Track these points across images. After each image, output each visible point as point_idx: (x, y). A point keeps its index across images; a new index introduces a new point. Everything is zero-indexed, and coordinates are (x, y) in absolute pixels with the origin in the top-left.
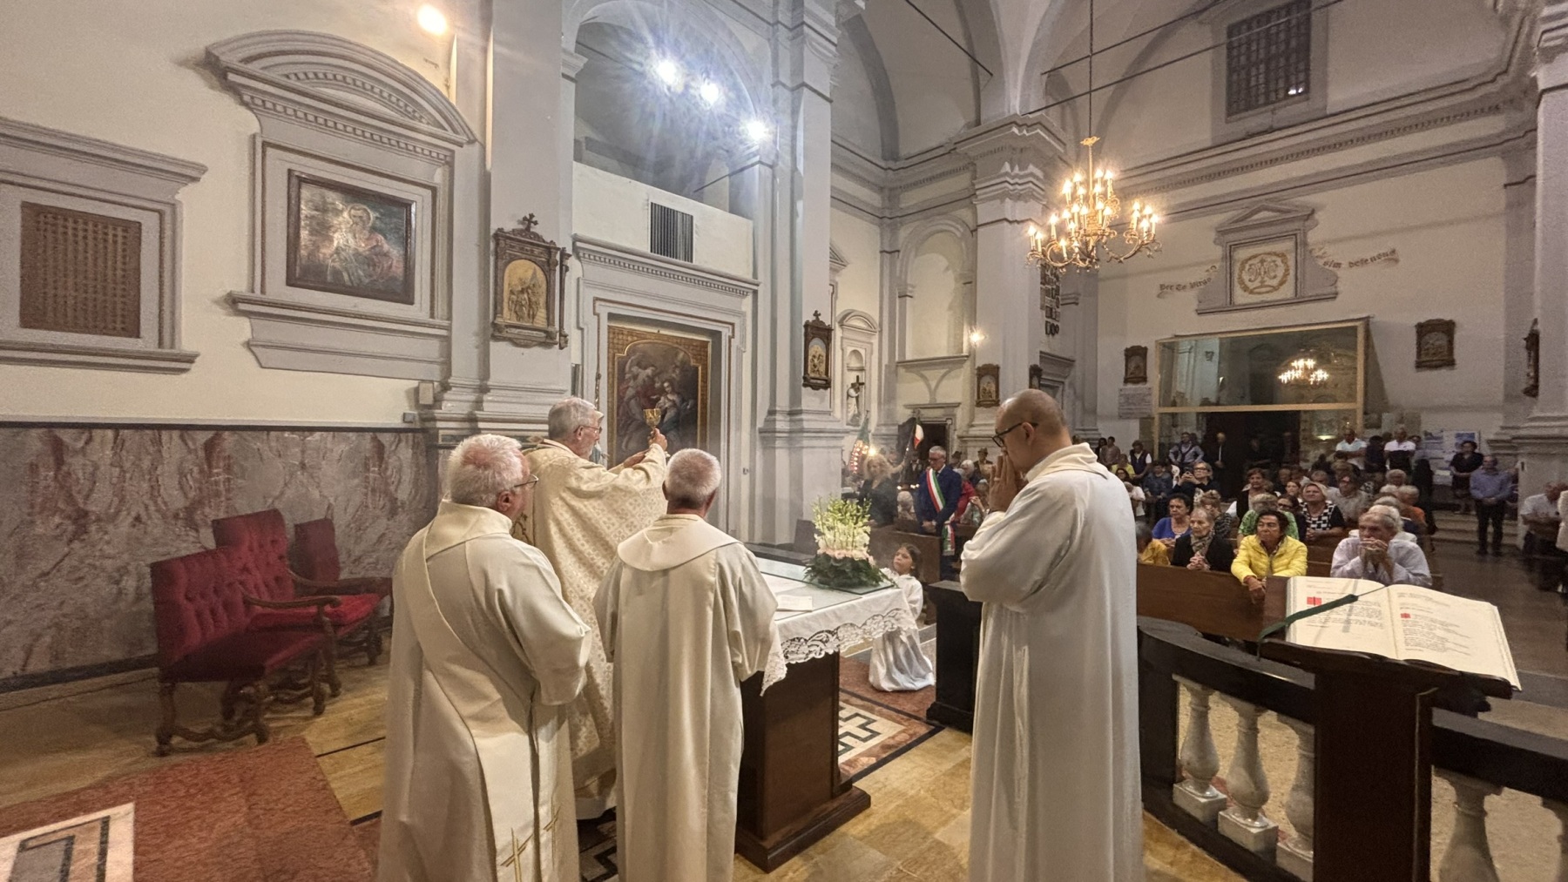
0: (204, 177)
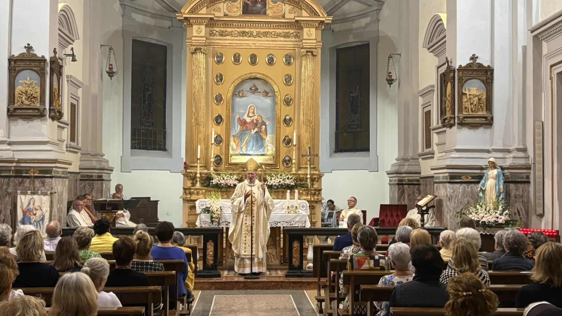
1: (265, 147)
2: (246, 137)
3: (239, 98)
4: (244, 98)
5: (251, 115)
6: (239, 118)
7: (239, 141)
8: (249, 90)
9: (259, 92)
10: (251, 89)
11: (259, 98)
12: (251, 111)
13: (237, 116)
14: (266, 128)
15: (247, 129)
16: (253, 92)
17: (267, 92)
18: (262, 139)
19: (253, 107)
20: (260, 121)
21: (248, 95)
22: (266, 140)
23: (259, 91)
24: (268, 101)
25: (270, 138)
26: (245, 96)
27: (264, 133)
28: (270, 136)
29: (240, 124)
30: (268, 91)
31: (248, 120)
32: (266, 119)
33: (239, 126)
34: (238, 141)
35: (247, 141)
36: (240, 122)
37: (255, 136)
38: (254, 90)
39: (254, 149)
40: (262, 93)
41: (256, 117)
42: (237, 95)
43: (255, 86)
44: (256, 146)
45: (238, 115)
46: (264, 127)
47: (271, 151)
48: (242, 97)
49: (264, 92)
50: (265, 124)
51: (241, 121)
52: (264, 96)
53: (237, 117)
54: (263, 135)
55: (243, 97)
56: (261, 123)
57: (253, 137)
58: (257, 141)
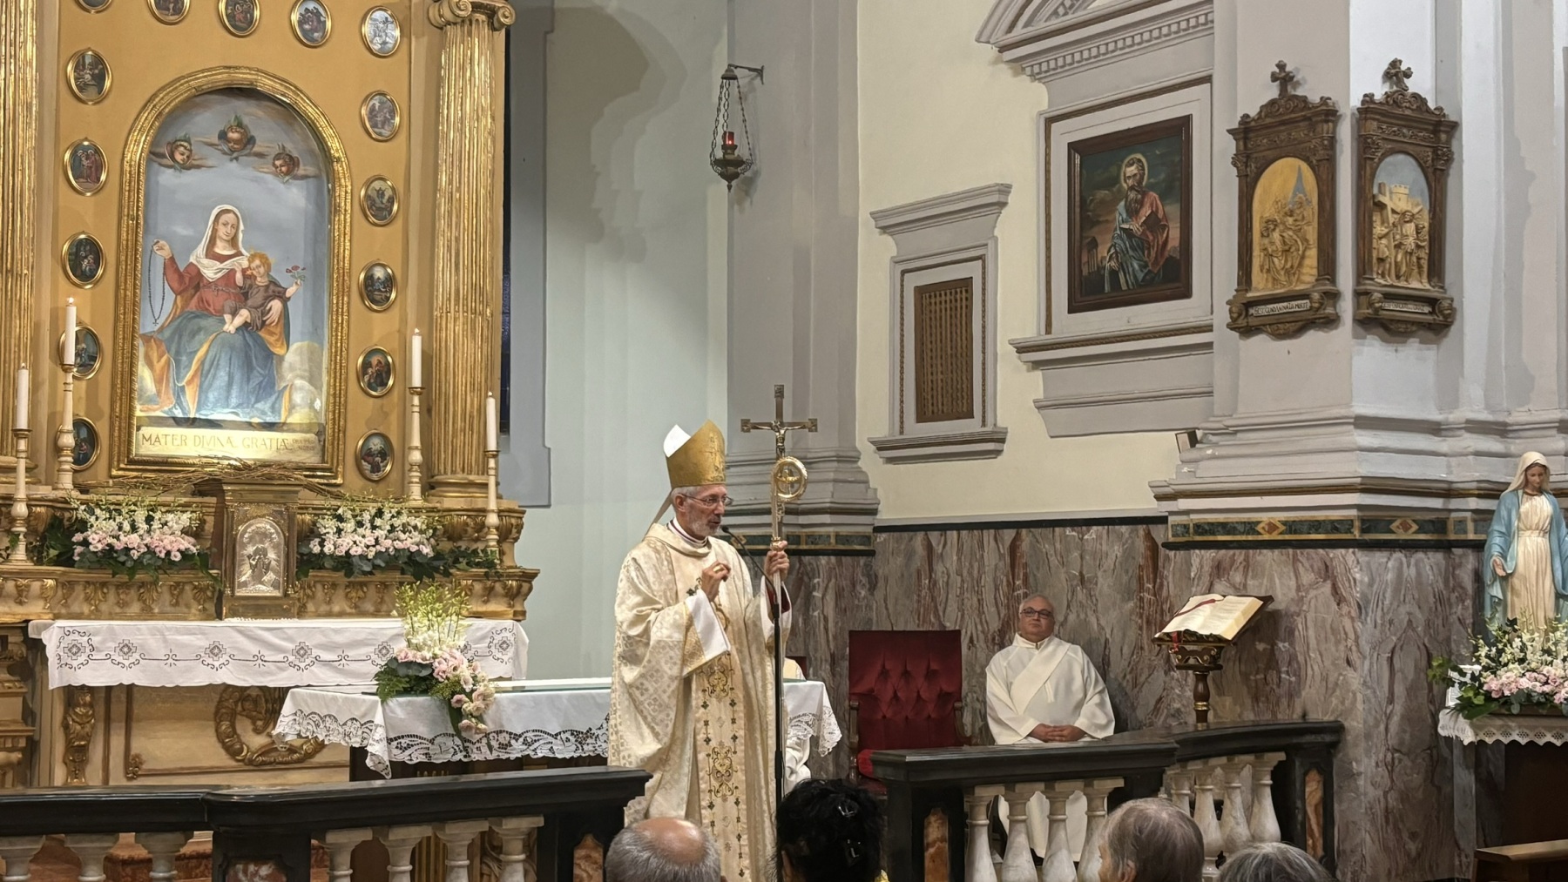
0: (1010, 199)
1: (281, 392)
2: (201, 345)
3: (171, 171)
4: (192, 171)
5: (221, 249)
6: (172, 259)
7: (168, 363)
8: (215, 140)
9: (260, 155)
10: (223, 136)
11: (255, 180)
12: (222, 231)
13: (161, 248)
14: (285, 308)
15: (204, 311)
16: (232, 151)
17: (291, 158)
18: (270, 359)
19: (231, 215)
20: (261, 281)
21: (210, 163)
22: (286, 365)
23: (256, 149)
24: (294, 197)
25: (301, 354)
26: (198, 167)
27: (278, 331)
28: (301, 348)
29: (176, 285)
30: (295, 154)
31: (211, 271)
32: (288, 271)
33: (170, 296)
34: (164, 360)
35: (202, 363)
36: (176, 276)
37: (238, 340)
38: (236, 142)
39: (234, 401)
40: (270, 159)
41: (245, 264)
42: (163, 156)
43: (240, 125)
44: (241, 389)
45: (167, 247)
46: (276, 305)
47: (307, 410)
48: (186, 167)
49: (277, 157)
50: (281, 295)
51: (181, 276)
52: (278, 173)
53: (162, 254)
54: (272, 339)
55: (189, 168)
56: (267, 287)
57: (232, 348)
58: (248, 367)
